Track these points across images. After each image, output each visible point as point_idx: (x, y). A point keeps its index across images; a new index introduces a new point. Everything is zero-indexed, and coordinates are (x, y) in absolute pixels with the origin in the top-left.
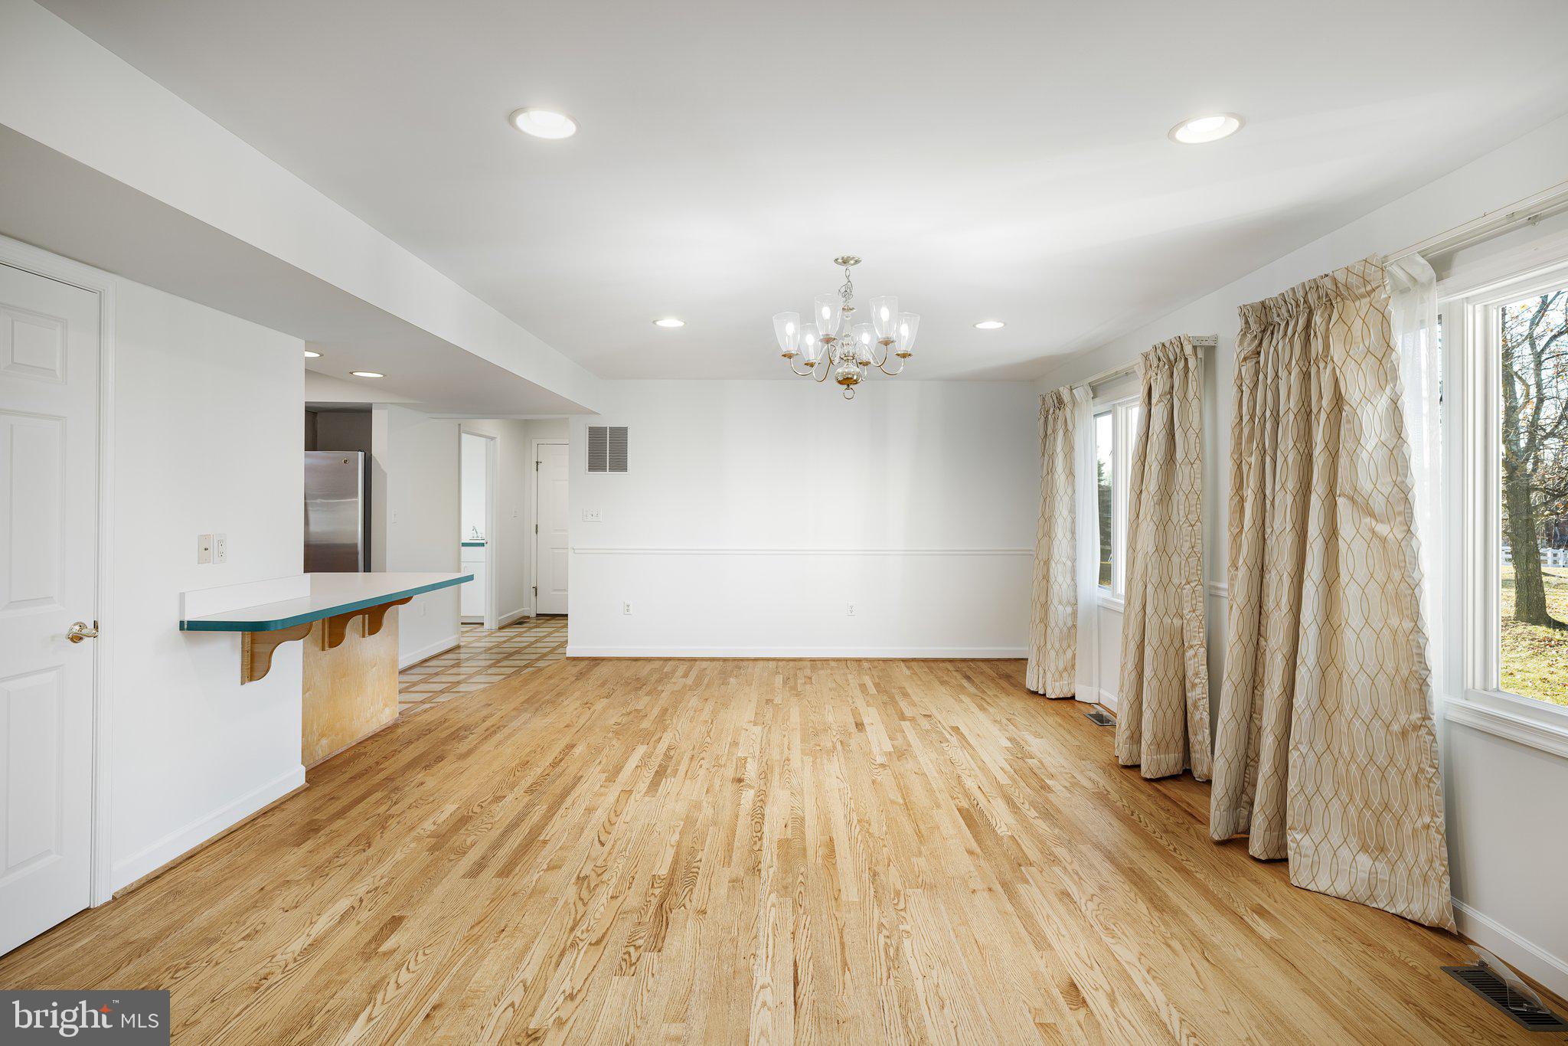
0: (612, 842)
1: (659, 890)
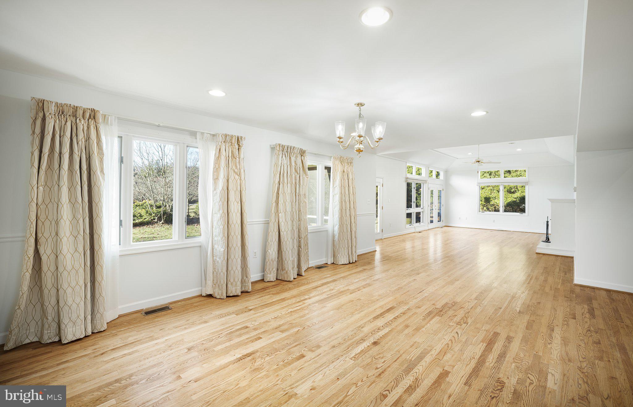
0: (453, 332)
1: (441, 313)
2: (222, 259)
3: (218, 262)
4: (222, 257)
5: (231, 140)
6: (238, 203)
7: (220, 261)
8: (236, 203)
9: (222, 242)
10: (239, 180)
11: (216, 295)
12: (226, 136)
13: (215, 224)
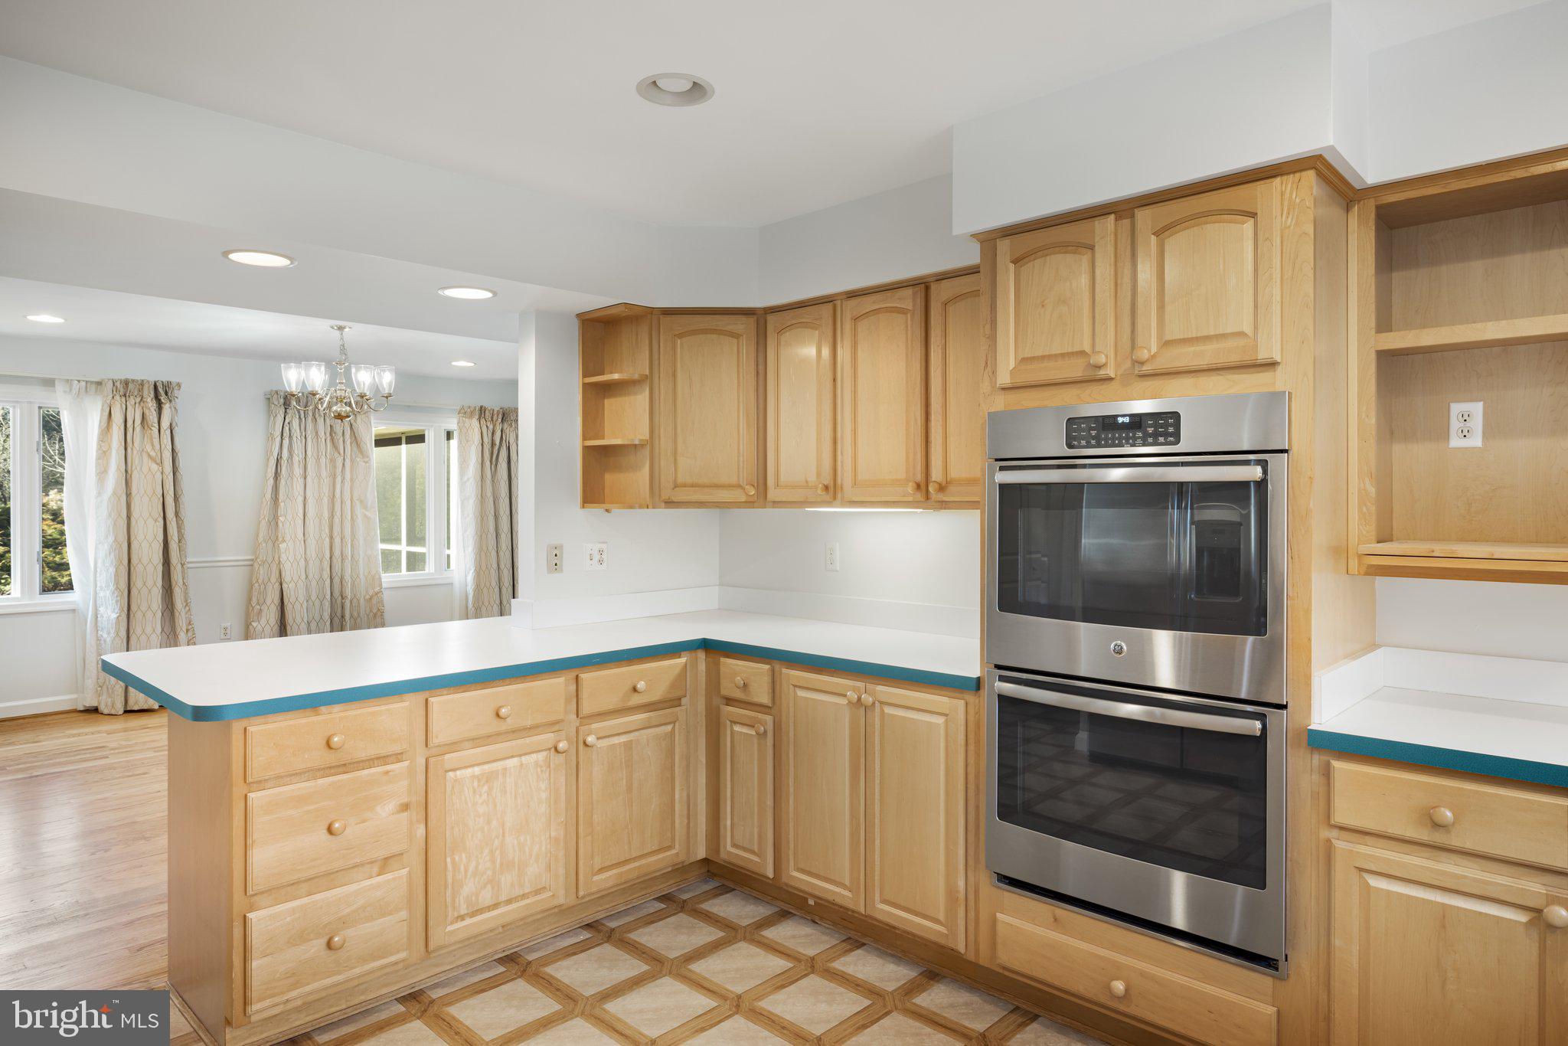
2: (112, 635)
3: (105, 641)
4: (112, 631)
5: (141, 390)
6: (156, 521)
7: (108, 640)
8: (150, 522)
9: (114, 601)
10: (159, 474)
11: (103, 708)
12: (126, 383)
13: (99, 565)
